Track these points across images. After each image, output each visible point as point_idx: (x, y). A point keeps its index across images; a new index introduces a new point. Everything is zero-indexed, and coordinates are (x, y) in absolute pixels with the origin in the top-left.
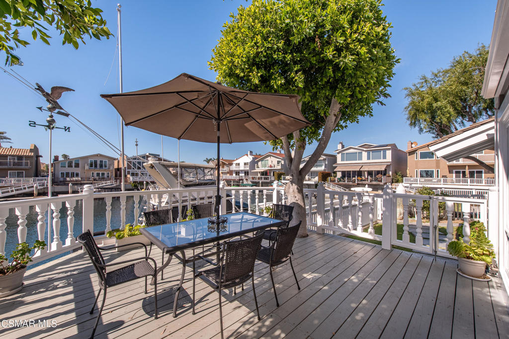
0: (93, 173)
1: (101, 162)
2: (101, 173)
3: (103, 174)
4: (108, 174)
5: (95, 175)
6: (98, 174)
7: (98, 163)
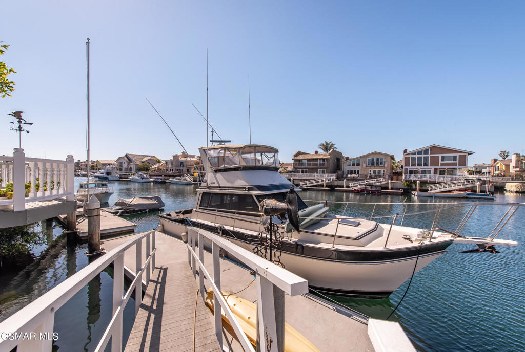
0: (370, 171)
1: (378, 160)
2: (377, 170)
3: (379, 172)
4: (384, 171)
5: (372, 172)
6: (375, 172)
7: (375, 160)
